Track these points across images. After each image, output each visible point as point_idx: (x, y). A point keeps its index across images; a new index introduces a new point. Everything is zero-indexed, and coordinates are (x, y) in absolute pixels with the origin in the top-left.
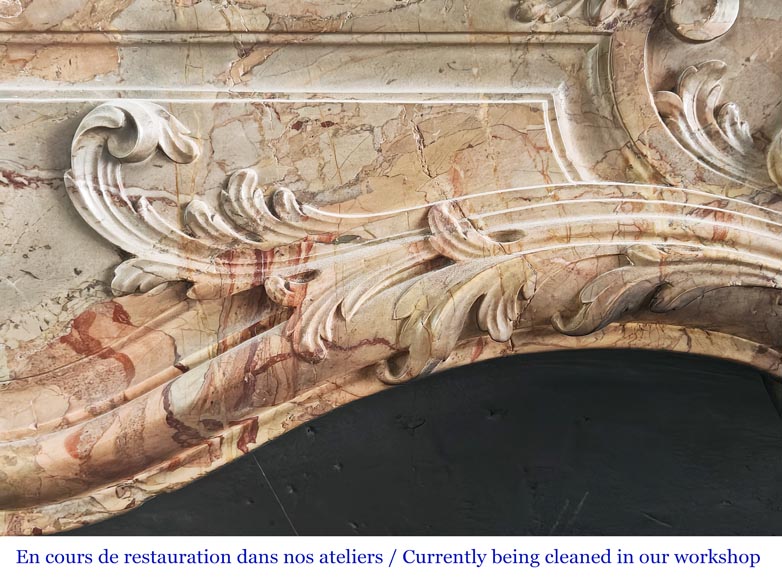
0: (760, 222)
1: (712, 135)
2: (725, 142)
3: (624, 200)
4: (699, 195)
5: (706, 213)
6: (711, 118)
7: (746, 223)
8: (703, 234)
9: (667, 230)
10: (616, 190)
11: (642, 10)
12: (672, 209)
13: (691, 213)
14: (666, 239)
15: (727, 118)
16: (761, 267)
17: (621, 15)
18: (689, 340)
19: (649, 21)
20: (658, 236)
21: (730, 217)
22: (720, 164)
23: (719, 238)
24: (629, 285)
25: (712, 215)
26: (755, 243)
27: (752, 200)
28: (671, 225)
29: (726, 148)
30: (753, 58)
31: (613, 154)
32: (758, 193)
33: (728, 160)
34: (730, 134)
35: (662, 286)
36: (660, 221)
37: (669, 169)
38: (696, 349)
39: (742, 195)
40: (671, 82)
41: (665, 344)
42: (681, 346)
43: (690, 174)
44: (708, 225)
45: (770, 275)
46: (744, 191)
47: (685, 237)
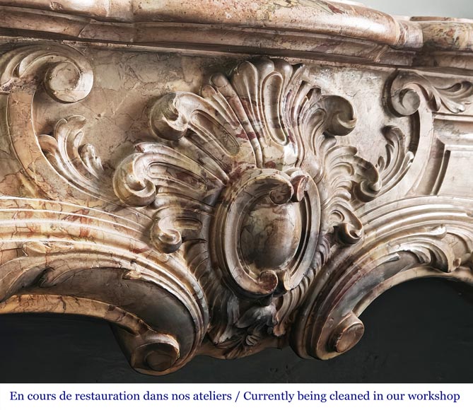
0: (110, 224)
1: (78, 165)
2: (86, 170)
3: (19, 210)
4: (70, 206)
5: (75, 218)
6: (76, 154)
7: (100, 225)
8: (73, 233)
9: (50, 230)
10: (13, 203)
11: (30, 79)
12: (52, 216)
13: (65, 219)
14: (48, 236)
15: (87, 154)
16: (111, 255)
17: (15, 81)
18: (65, 304)
19: (34, 87)
20: (44, 234)
21: (91, 221)
22: (83, 185)
23: (84, 235)
24: (24, 271)
25: (78, 220)
26: (107, 238)
27: (104, 209)
28: (51, 227)
29: (87, 174)
30: (102, 115)
31: (11, 177)
32: (108, 204)
33: (88, 182)
34: (89, 164)
35: (48, 270)
36: (45, 225)
37: (50, 188)
38: (69, 310)
39: (98, 206)
40: (50, 129)
41: (48, 308)
42: (59, 309)
43: (64, 192)
44: (76, 226)
45: (117, 260)
46: (98, 203)
47: (61, 235)
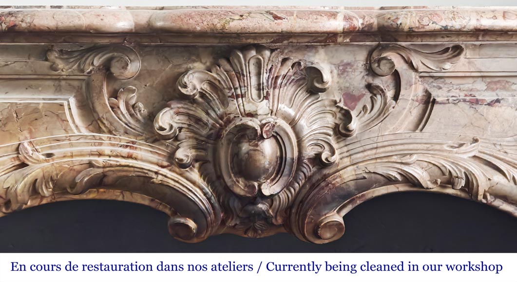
0: (148, 150)
1: (132, 115)
2: (137, 118)
3: (95, 141)
4: (125, 139)
5: (127, 146)
6: (131, 109)
7: (142, 151)
8: (124, 155)
9: (110, 153)
10: (92, 137)
11: (101, 67)
12: (113, 145)
13: (121, 146)
14: (110, 157)
15: (137, 109)
16: (143, 169)
17: (93, 68)
18: (123, 196)
19: (104, 71)
20: (107, 156)
21: (136, 148)
22: (133, 127)
23: (130, 157)
25: (129, 147)
26: (144, 158)
27: (146, 141)
28: (111, 151)
29: (137, 120)
30: (148, 85)
31: (94, 123)
32: (148, 138)
33: (137, 125)
34: (139, 115)
35: (104, 176)
36: (107, 149)
37: (114, 129)
38: (126, 199)
39: (142, 139)
40: (115, 95)
41: (114, 198)
42: (120, 198)
43: (122, 131)
44: (128, 150)
45: (146, 172)
46: (143, 137)
47: (117, 156)
